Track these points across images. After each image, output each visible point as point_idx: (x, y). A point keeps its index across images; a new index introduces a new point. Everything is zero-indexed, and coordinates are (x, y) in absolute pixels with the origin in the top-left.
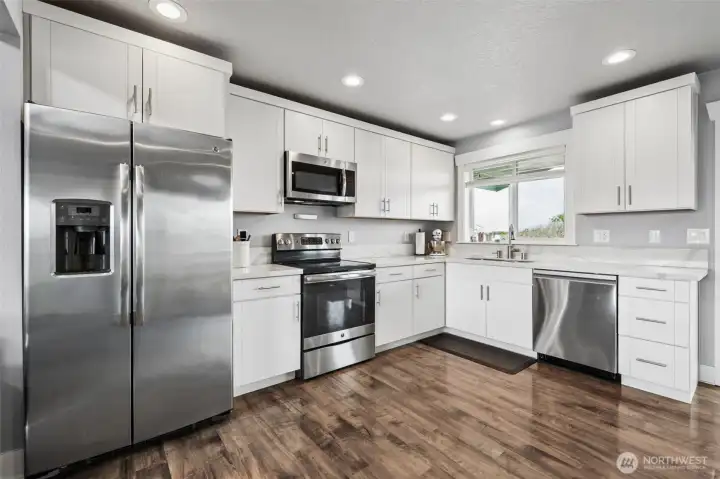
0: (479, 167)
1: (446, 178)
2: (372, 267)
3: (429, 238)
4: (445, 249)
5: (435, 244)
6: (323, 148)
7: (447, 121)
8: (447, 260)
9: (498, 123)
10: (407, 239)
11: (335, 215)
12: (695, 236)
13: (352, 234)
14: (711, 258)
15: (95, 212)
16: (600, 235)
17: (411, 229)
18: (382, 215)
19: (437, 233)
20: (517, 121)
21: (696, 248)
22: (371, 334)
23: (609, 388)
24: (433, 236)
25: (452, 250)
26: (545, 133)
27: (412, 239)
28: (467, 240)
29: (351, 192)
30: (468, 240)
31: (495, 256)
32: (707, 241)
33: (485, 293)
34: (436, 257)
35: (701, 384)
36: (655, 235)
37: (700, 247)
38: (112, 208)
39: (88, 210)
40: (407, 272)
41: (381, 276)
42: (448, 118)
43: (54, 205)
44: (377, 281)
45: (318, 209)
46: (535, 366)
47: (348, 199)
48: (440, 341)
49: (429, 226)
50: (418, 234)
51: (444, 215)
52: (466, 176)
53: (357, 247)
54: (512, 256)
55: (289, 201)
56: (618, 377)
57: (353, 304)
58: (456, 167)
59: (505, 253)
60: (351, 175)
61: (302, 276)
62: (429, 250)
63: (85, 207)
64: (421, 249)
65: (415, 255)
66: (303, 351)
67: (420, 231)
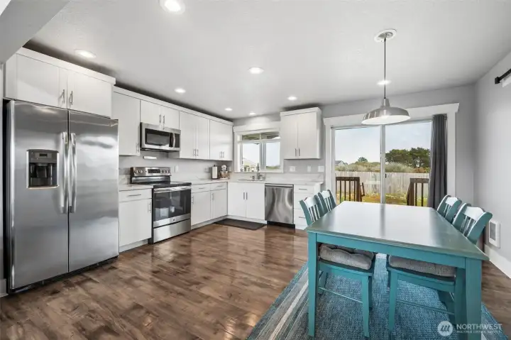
0: (245, 134)
1: (228, 138)
2: (189, 184)
3: (220, 170)
4: (228, 176)
5: (223, 173)
6: (162, 121)
7: (228, 111)
8: (228, 181)
9: (252, 114)
10: (207, 170)
11: (167, 157)
12: (320, 169)
13: (177, 168)
14: (324, 178)
15: (49, 155)
16: (292, 169)
17: (210, 165)
18: (194, 158)
19: (224, 167)
20: (261, 114)
21: (320, 173)
22: (189, 219)
23: (292, 230)
24: (222, 169)
25: (232, 176)
26: (274, 121)
27: (210, 170)
29: (178, 145)
30: (240, 171)
31: (251, 179)
32: (323, 171)
33: (245, 196)
34: (223, 180)
36: (309, 169)
37: (322, 173)
38: (58, 154)
39: (46, 155)
40: (208, 187)
41: (194, 189)
42: (229, 109)
43: (28, 153)
44: (192, 191)
45: (158, 154)
46: (266, 227)
47: (176, 149)
48: (225, 222)
49: (220, 164)
50: (213, 168)
51: (227, 158)
52: (238, 138)
53: (180, 174)
54: (259, 178)
55: (143, 149)
56: (294, 225)
57: (175, 209)
58: (233, 133)
59: (256, 177)
60: (178, 136)
61: (153, 189)
62: (219, 176)
63: (43, 153)
64: (215, 175)
65: (212, 179)
66: (153, 228)
67: (214, 166)
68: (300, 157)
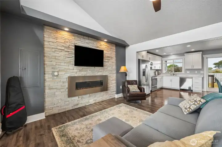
4: (161, 74)
5: (159, 73)
6: (150, 59)
12: (201, 72)
14: (204, 75)
16: (188, 72)
17: (155, 71)
19: (159, 71)
20: (174, 54)
27: (155, 73)
28: (164, 72)
31: (170, 75)
32: (203, 73)
33: (171, 81)
35: (202, 91)
36: (196, 72)
37: (202, 74)
49: (157, 70)
51: (160, 68)
52: (164, 62)
58: (162, 60)
59: (172, 75)
61: (152, 78)
64: (157, 74)
66: (152, 88)
68: (194, 68)
